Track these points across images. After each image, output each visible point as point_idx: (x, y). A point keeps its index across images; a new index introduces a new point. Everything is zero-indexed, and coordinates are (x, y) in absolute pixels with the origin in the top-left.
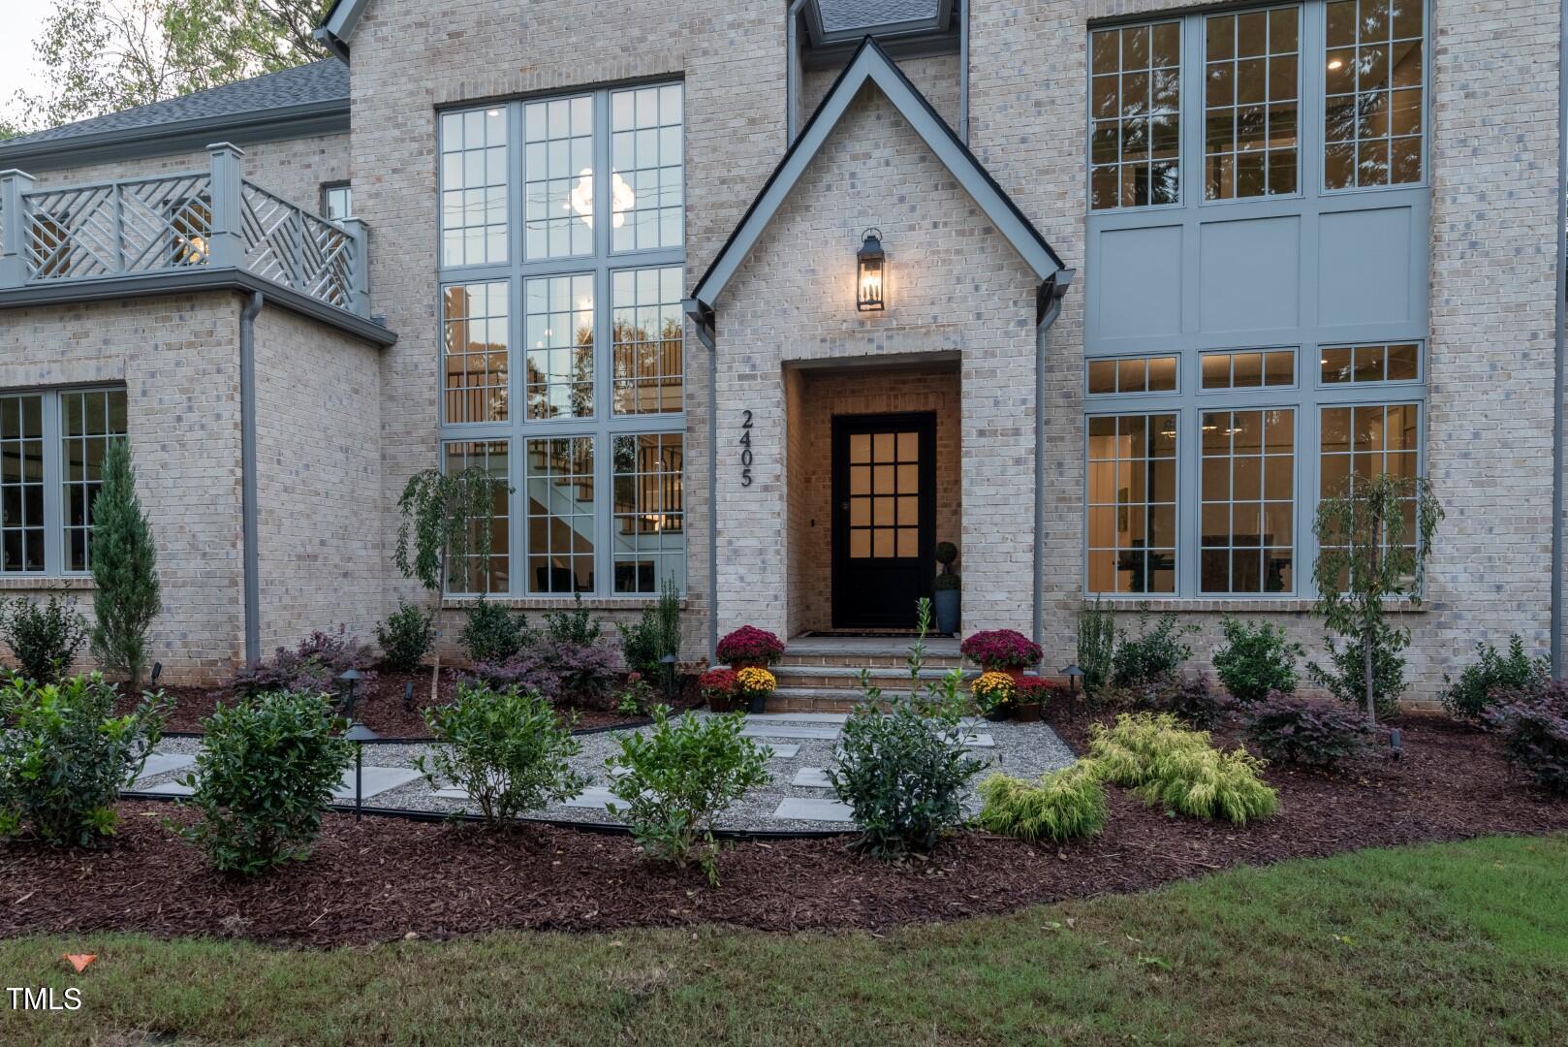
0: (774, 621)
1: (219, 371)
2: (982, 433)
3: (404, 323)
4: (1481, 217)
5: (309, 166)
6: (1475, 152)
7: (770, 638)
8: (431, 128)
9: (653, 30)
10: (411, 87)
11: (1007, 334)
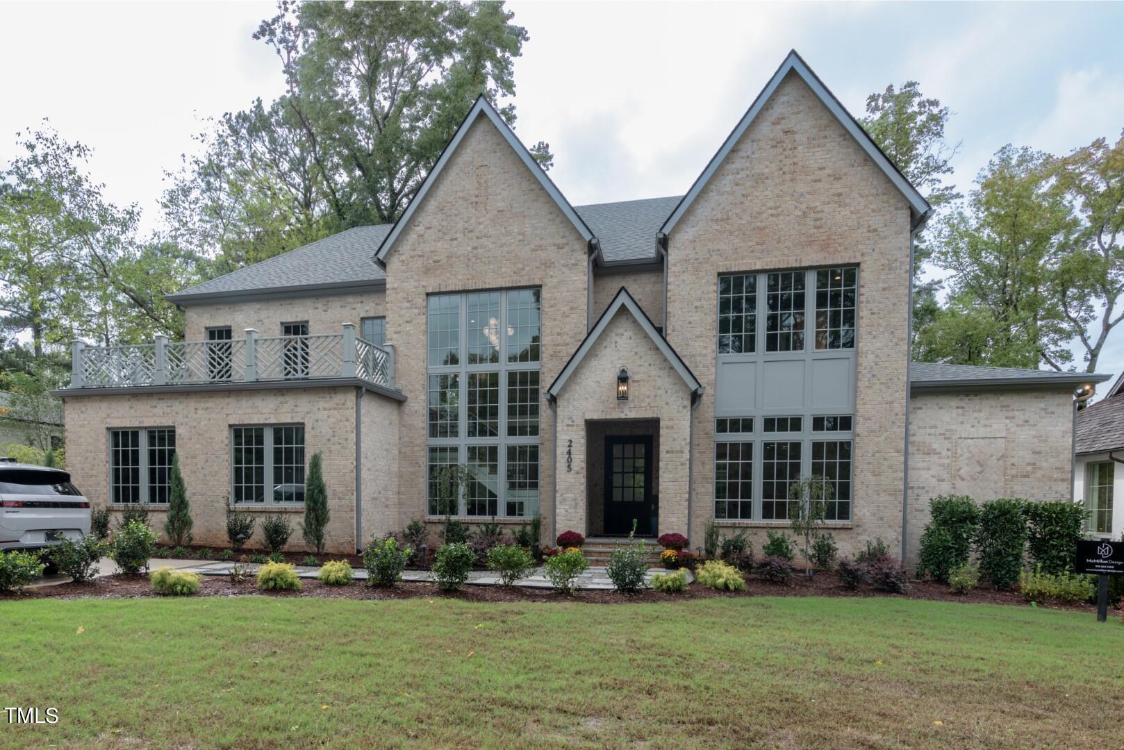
0: (581, 529)
1: (347, 420)
2: (668, 452)
3: (411, 392)
4: (876, 364)
5: (355, 310)
6: (874, 337)
7: (579, 536)
8: (424, 304)
9: (528, 265)
10: (416, 284)
11: (678, 412)
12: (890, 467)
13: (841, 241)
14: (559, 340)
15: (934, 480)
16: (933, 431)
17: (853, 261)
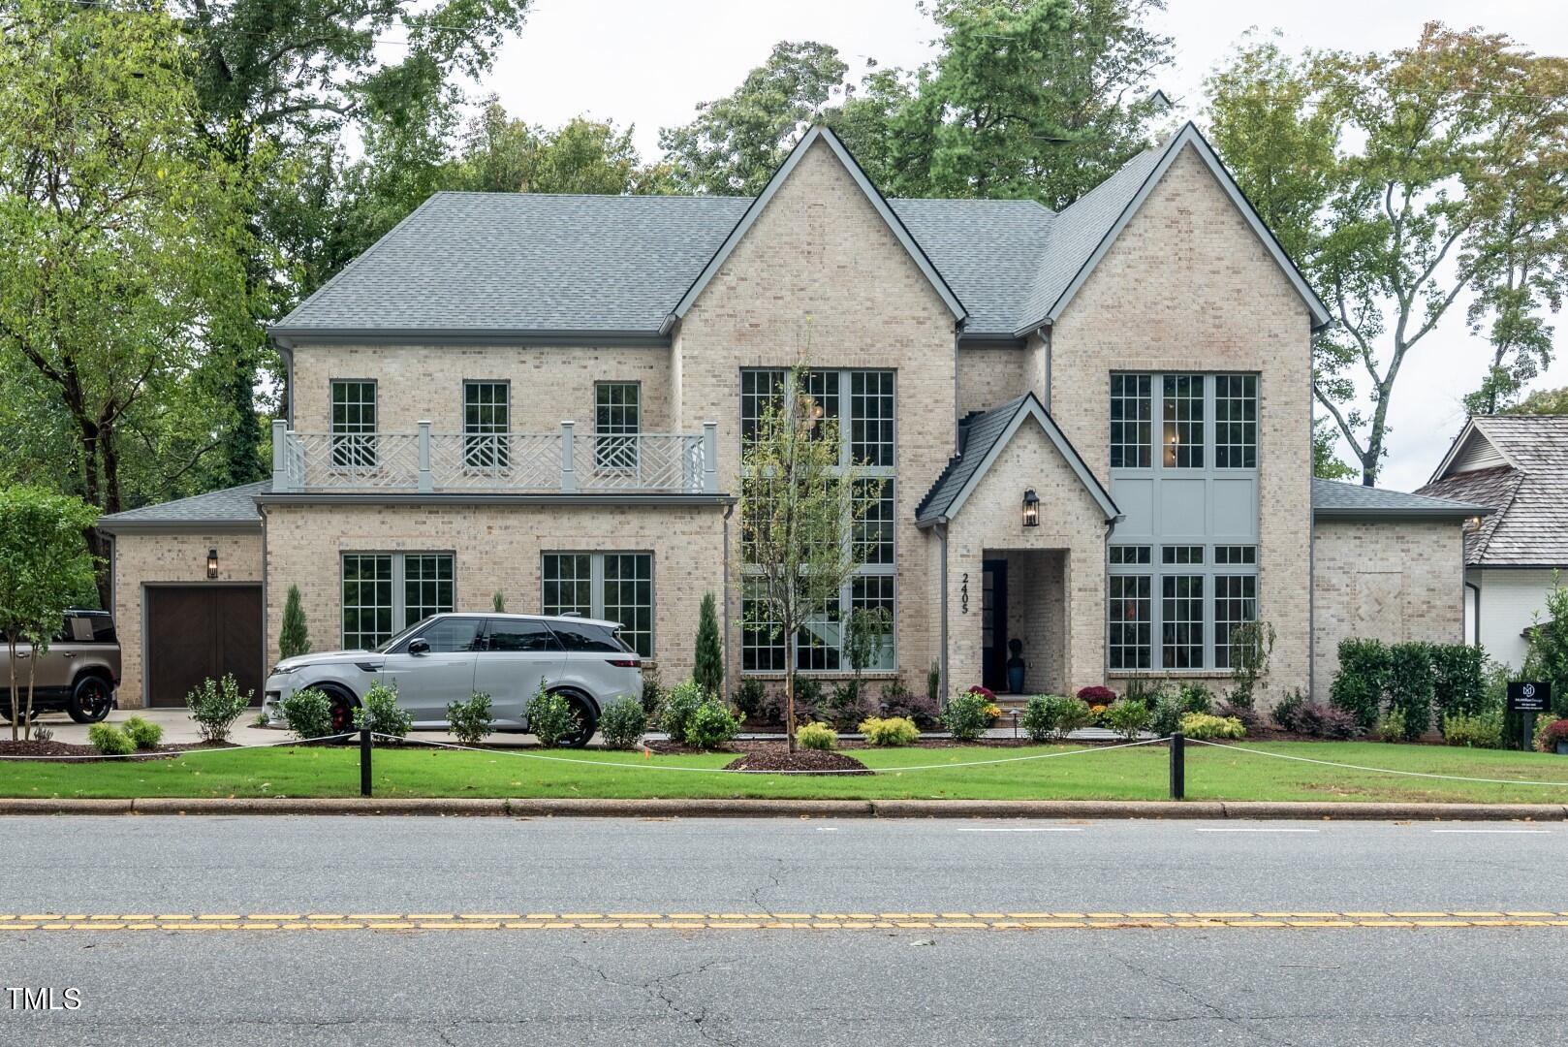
1: (715, 548)
2: (1080, 590)
4: (1280, 488)
6: (1277, 458)
11: (1092, 542)
12: (1297, 606)
13: (1241, 345)
15: (1334, 620)
16: (1331, 564)
17: (1254, 369)
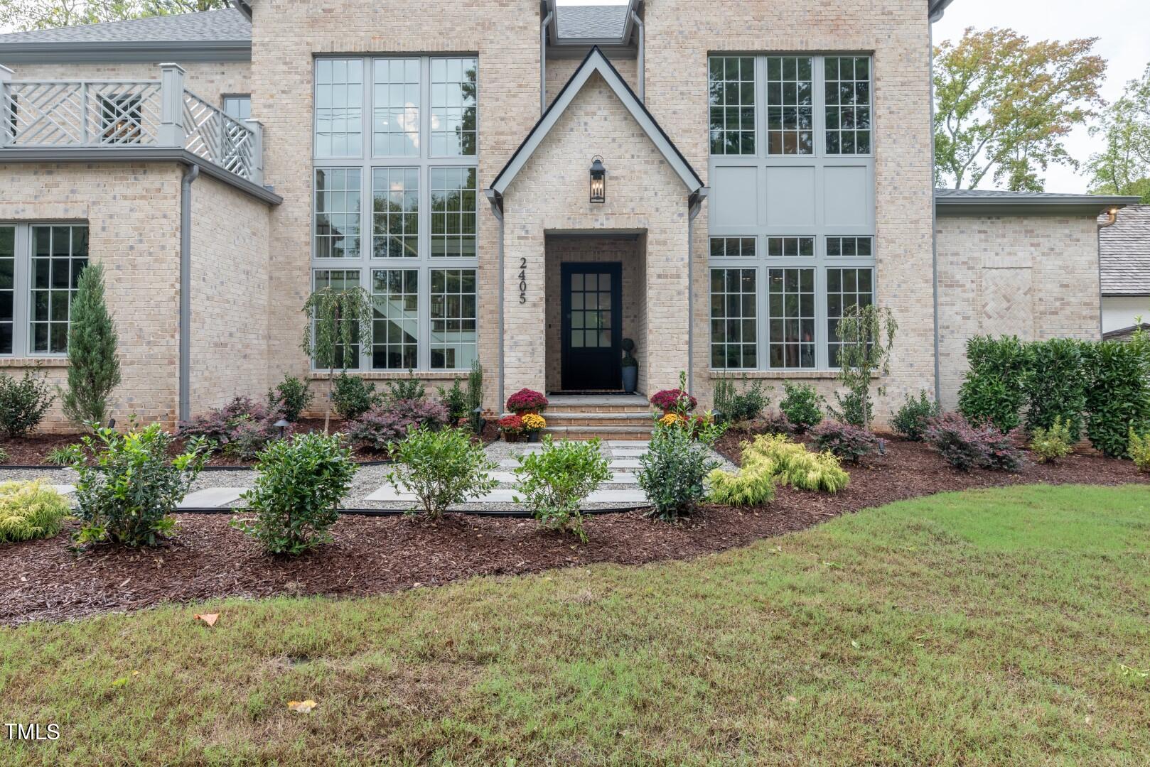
0: (539, 387)
1: (165, 216)
2: (659, 276)
3: (288, 191)
4: (898, 174)
5: (212, 82)
6: (895, 142)
7: (539, 396)
8: (309, 67)
9: (459, 24)
10: (296, 39)
11: (673, 221)
12: (919, 301)
13: (852, 22)
14: (503, 127)
15: (959, 318)
16: (955, 259)
17: (867, 48)
